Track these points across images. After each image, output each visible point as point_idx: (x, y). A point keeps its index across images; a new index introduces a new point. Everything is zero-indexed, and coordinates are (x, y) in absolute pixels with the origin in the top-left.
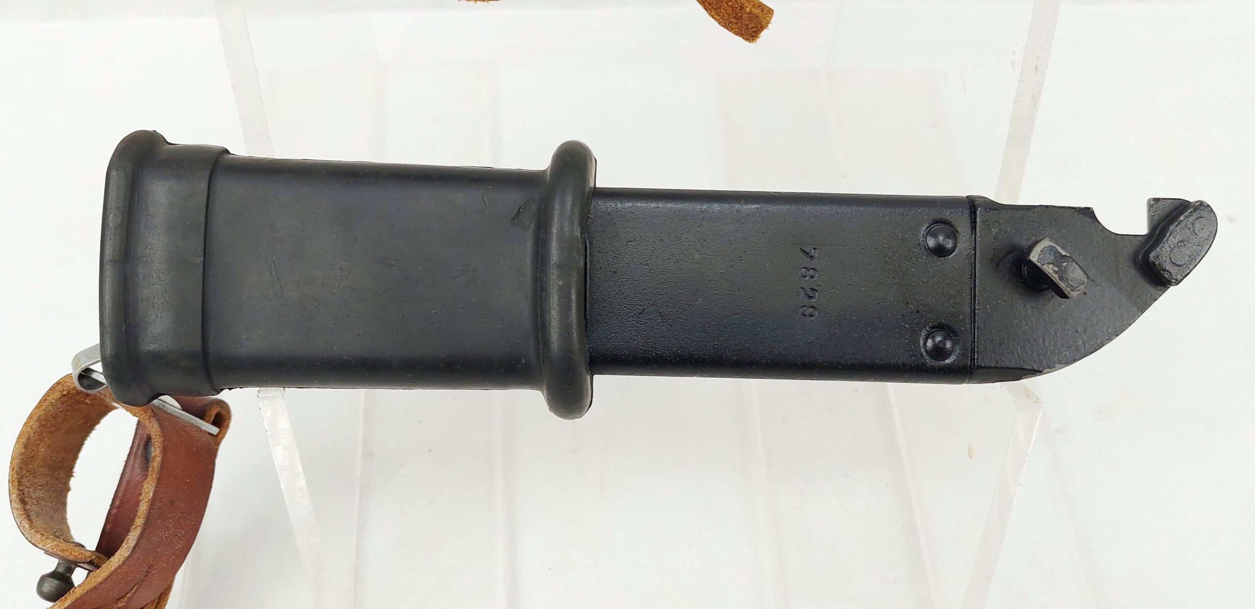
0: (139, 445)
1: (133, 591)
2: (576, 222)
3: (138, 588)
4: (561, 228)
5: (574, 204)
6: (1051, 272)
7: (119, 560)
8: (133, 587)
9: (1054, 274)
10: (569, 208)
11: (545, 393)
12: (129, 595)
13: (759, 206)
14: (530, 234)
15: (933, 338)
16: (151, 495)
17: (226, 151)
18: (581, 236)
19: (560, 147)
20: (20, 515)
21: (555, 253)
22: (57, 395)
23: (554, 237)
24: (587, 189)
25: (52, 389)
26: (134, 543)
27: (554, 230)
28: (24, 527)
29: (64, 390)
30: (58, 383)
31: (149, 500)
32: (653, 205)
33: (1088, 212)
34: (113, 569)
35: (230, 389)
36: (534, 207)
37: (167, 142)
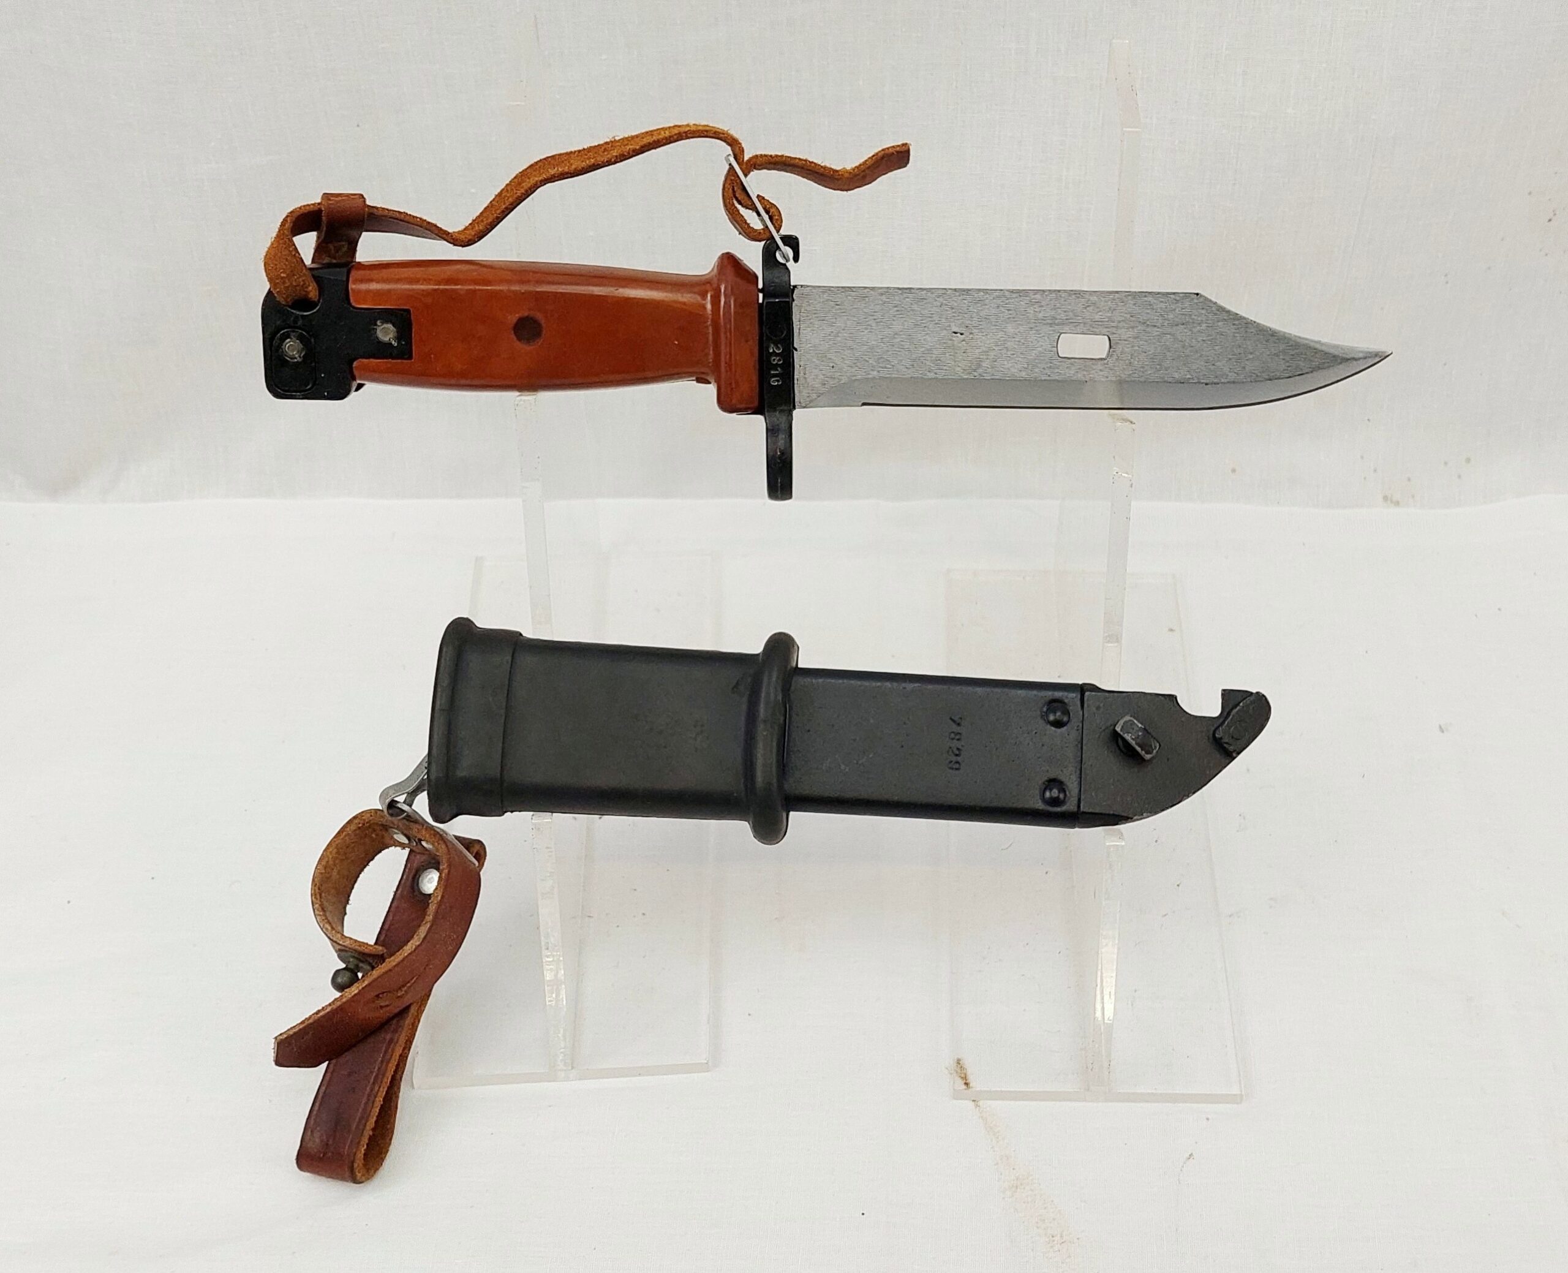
0: (407, 879)
1: (413, 981)
2: (779, 689)
3: (417, 979)
4: (768, 694)
5: (778, 678)
6: (1130, 739)
7: (412, 948)
8: (413, 978)
9: (1132, 741)
10: (774, 679)
11: (751, 822)
12: (409, 985)
13: (920, 685)
14: (745, 699)
15: (1051, 790)
16: (439, 898)
17: (521, 634)
18: (782, 700)
19: (771, 637)
20: (323, 920)
21: (762, 711)
22: (353, 827)
23: (762, 700)
24: (789, 667)
25: (350, 822)
26: (425, 934)
27: (763, 695)
28: (327, 929)
29: (359, 824)
30: (355, 818)
31: (438, 903)
32: (840, 681)
33: (1172, 698)
34: (406, 954)
35: (512, 812)
36: (749, 680)
37: (477, 627)
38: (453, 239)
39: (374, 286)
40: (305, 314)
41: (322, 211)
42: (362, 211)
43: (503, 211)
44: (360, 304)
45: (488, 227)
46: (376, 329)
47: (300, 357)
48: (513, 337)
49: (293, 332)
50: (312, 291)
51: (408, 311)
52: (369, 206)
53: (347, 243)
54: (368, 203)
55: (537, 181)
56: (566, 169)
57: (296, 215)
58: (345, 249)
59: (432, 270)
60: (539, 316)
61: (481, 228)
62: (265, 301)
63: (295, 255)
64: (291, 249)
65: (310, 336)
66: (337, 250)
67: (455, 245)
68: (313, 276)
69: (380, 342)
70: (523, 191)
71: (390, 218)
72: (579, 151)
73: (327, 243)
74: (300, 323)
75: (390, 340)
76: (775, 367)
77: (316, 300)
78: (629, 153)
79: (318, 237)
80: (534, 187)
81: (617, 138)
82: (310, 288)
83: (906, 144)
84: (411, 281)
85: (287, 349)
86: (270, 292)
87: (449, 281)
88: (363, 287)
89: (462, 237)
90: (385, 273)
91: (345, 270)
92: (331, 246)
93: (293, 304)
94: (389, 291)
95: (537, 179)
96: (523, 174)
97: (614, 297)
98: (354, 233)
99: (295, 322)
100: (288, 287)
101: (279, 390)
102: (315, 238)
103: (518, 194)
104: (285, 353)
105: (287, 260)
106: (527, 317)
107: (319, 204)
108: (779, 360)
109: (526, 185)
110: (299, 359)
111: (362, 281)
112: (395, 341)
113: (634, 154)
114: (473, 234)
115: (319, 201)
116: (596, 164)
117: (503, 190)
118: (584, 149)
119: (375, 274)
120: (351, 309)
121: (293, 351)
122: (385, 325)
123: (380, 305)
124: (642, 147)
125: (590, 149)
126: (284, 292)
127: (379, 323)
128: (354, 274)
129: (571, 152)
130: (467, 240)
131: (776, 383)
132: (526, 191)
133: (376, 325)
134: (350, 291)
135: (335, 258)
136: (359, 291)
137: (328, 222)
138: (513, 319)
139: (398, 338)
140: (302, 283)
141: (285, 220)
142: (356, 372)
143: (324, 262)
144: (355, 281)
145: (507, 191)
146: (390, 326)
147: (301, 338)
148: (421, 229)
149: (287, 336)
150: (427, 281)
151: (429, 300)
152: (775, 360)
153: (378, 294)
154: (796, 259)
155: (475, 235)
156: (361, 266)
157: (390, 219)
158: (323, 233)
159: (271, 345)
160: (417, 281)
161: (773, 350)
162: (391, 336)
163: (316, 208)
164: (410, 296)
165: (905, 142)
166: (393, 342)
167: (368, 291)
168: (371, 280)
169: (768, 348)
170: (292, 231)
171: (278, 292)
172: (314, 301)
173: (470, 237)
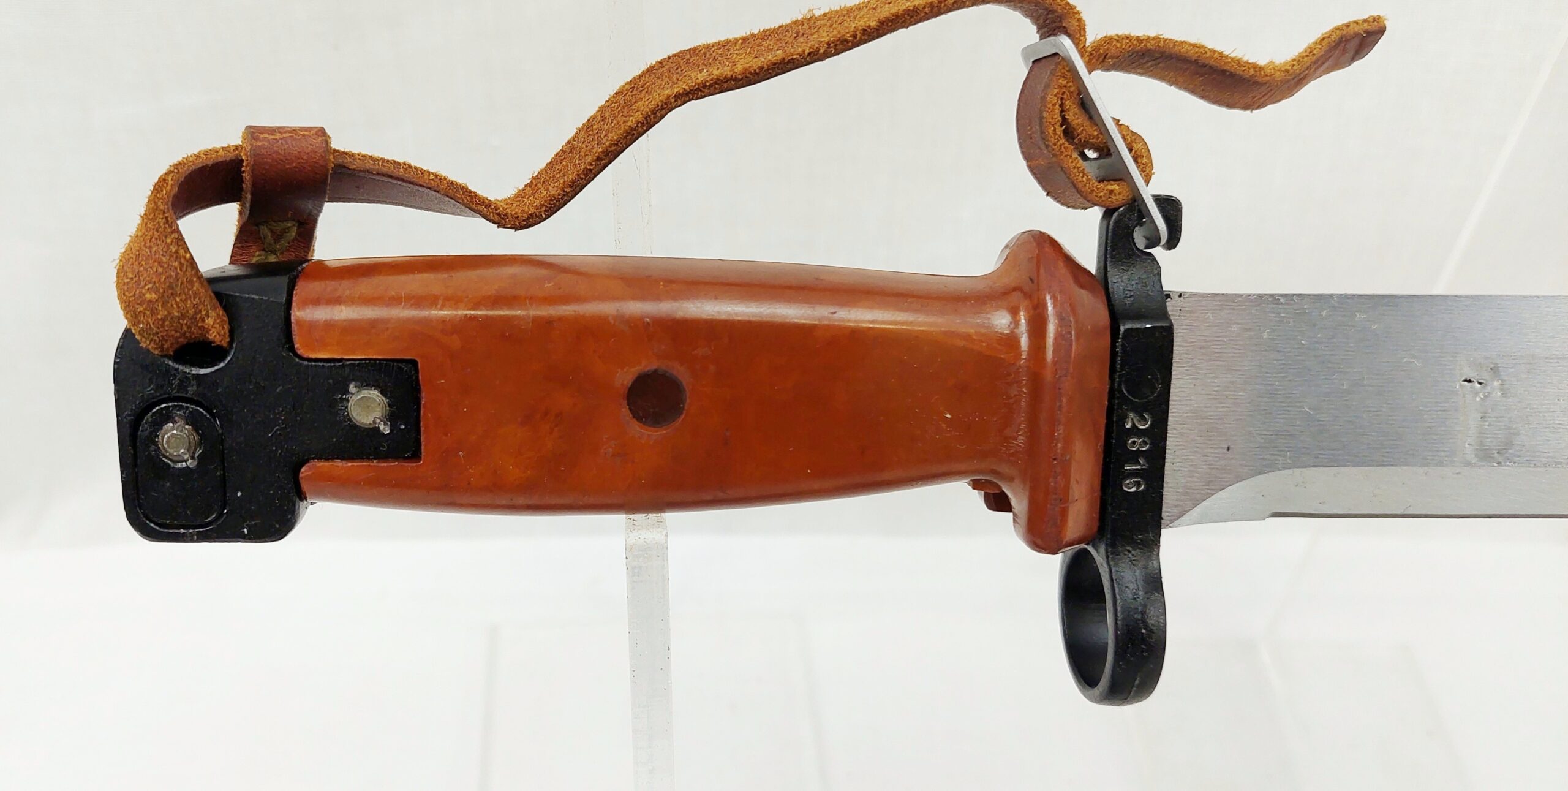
38: (499, 214)
39: (344, 313)
40: (203, 371)
41: (242, 161)
42: (321, 162)
43: (598, 159)
44: (313, 350)
45: (568, 190)
46: (348, 401)
47: (193, 458)
48: (625, 411)
49: (180, 408)
50: (215, 326)
51: (414, 363)
52: (335, 151)
53: (297, 225)
54: (335, 145)
55: (668, 97)
56: (727, 71)
57: (185, 171)
58: (293, 233)
59: (462, 277)
60: (681, 372)
61: (552, 191)
62: (120, 348)
63: (177, 252)
64: (169, 241)
65: (213, 415)
66: (278, 238)
67: (500, 225)
68: (219, 296)
69: (354, 427)
70: (639, 116)
71: (378, 174)
72: (745, 39)
73: (257, 225)
74: (192, 390)
75: (374, 422)
76: (1134, 457)
77: (225, 344)
78: (855, 36)
79: (241, 213)
80: (663, 109)
81: (817, 13)
82: (210, 321)
83: (1379, 17)
84: (418, 301)
85: (166, 446)
86: (127, 333)
87: (497, 301)
88: (321, 314)
89: (515, 209)
90: (366, 286)
91: (284, 280)
92: (264, 230)
93: (176, 352)
94: (373, 323)
95: (667, 92)
96: (636, 86)
97: (828, 327)
98: (310, 206)
99: (182, 386)
100: (163, 320)
101: (152, 525)
102: (236, 215)
103: (630, 123)
104: (163, 452)
105: (160, 263)
106: (656, 371)
107: (237, 148)
108: (1145, 443)
109: (645, 105)
110: (191, 463)
111: (317, 302)
112: (385, 424)
113: (866, 37)
114: (537, 203)
115: (238, 141)
116: (787, 59)
117: (594, 118)
118: (753, 35)
119: (344, 287)
120: (297, 360)
121: (178, 448)
122: (366, 393)
123: (354, 354)
124: (882, 23)
125: (766, 35)
126: (155, 330)
127: (352, 388)
128: (303, 289)
129: (728, 42)
130: (526, 216)
131: (1133, 490)
132: (647, 117)
133: (347, 392)
134: (294, 327)
135: (274, 252)
136: (312, 326)
137: (254, 184)
138: (625, 377)
139: (392, 418)
140: (191, 312)
141: (163, 180)
142: (305, 486)
143: (254, 260)
144: (306, 303)
145: (604, 119)
146: (374, 394)
147: (193, 421)
148: (438, 195)
149: (166, 417)
150: (452, 300)
151: (455, 342)
152: (1135, 444)
153: (351, 328)
154: (1173, 241)
155: (542, 205)
156: (323, 271)
157: (378, 178)
158: (248, 205)
159: (134, 436)
160: (432, 301)
161: (1133, 424)
162: (378, 414)
163: (231, 156)
164: (420, 332)
165: (1376, 14)
166: (382, 427)
167: (329, 325)
168: (337, 301)
169: (1123, 418)
170: (174, 205)
171: (142, 329)
172: (220, 347)
173: (532, 210)
